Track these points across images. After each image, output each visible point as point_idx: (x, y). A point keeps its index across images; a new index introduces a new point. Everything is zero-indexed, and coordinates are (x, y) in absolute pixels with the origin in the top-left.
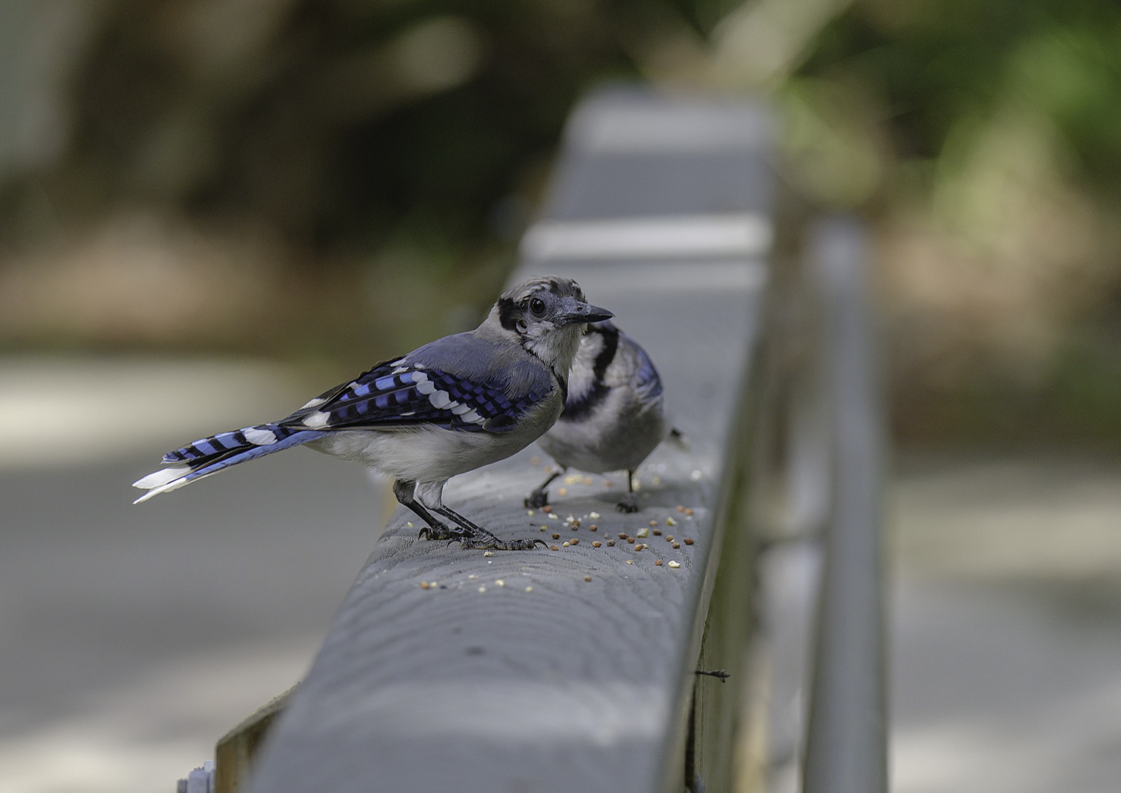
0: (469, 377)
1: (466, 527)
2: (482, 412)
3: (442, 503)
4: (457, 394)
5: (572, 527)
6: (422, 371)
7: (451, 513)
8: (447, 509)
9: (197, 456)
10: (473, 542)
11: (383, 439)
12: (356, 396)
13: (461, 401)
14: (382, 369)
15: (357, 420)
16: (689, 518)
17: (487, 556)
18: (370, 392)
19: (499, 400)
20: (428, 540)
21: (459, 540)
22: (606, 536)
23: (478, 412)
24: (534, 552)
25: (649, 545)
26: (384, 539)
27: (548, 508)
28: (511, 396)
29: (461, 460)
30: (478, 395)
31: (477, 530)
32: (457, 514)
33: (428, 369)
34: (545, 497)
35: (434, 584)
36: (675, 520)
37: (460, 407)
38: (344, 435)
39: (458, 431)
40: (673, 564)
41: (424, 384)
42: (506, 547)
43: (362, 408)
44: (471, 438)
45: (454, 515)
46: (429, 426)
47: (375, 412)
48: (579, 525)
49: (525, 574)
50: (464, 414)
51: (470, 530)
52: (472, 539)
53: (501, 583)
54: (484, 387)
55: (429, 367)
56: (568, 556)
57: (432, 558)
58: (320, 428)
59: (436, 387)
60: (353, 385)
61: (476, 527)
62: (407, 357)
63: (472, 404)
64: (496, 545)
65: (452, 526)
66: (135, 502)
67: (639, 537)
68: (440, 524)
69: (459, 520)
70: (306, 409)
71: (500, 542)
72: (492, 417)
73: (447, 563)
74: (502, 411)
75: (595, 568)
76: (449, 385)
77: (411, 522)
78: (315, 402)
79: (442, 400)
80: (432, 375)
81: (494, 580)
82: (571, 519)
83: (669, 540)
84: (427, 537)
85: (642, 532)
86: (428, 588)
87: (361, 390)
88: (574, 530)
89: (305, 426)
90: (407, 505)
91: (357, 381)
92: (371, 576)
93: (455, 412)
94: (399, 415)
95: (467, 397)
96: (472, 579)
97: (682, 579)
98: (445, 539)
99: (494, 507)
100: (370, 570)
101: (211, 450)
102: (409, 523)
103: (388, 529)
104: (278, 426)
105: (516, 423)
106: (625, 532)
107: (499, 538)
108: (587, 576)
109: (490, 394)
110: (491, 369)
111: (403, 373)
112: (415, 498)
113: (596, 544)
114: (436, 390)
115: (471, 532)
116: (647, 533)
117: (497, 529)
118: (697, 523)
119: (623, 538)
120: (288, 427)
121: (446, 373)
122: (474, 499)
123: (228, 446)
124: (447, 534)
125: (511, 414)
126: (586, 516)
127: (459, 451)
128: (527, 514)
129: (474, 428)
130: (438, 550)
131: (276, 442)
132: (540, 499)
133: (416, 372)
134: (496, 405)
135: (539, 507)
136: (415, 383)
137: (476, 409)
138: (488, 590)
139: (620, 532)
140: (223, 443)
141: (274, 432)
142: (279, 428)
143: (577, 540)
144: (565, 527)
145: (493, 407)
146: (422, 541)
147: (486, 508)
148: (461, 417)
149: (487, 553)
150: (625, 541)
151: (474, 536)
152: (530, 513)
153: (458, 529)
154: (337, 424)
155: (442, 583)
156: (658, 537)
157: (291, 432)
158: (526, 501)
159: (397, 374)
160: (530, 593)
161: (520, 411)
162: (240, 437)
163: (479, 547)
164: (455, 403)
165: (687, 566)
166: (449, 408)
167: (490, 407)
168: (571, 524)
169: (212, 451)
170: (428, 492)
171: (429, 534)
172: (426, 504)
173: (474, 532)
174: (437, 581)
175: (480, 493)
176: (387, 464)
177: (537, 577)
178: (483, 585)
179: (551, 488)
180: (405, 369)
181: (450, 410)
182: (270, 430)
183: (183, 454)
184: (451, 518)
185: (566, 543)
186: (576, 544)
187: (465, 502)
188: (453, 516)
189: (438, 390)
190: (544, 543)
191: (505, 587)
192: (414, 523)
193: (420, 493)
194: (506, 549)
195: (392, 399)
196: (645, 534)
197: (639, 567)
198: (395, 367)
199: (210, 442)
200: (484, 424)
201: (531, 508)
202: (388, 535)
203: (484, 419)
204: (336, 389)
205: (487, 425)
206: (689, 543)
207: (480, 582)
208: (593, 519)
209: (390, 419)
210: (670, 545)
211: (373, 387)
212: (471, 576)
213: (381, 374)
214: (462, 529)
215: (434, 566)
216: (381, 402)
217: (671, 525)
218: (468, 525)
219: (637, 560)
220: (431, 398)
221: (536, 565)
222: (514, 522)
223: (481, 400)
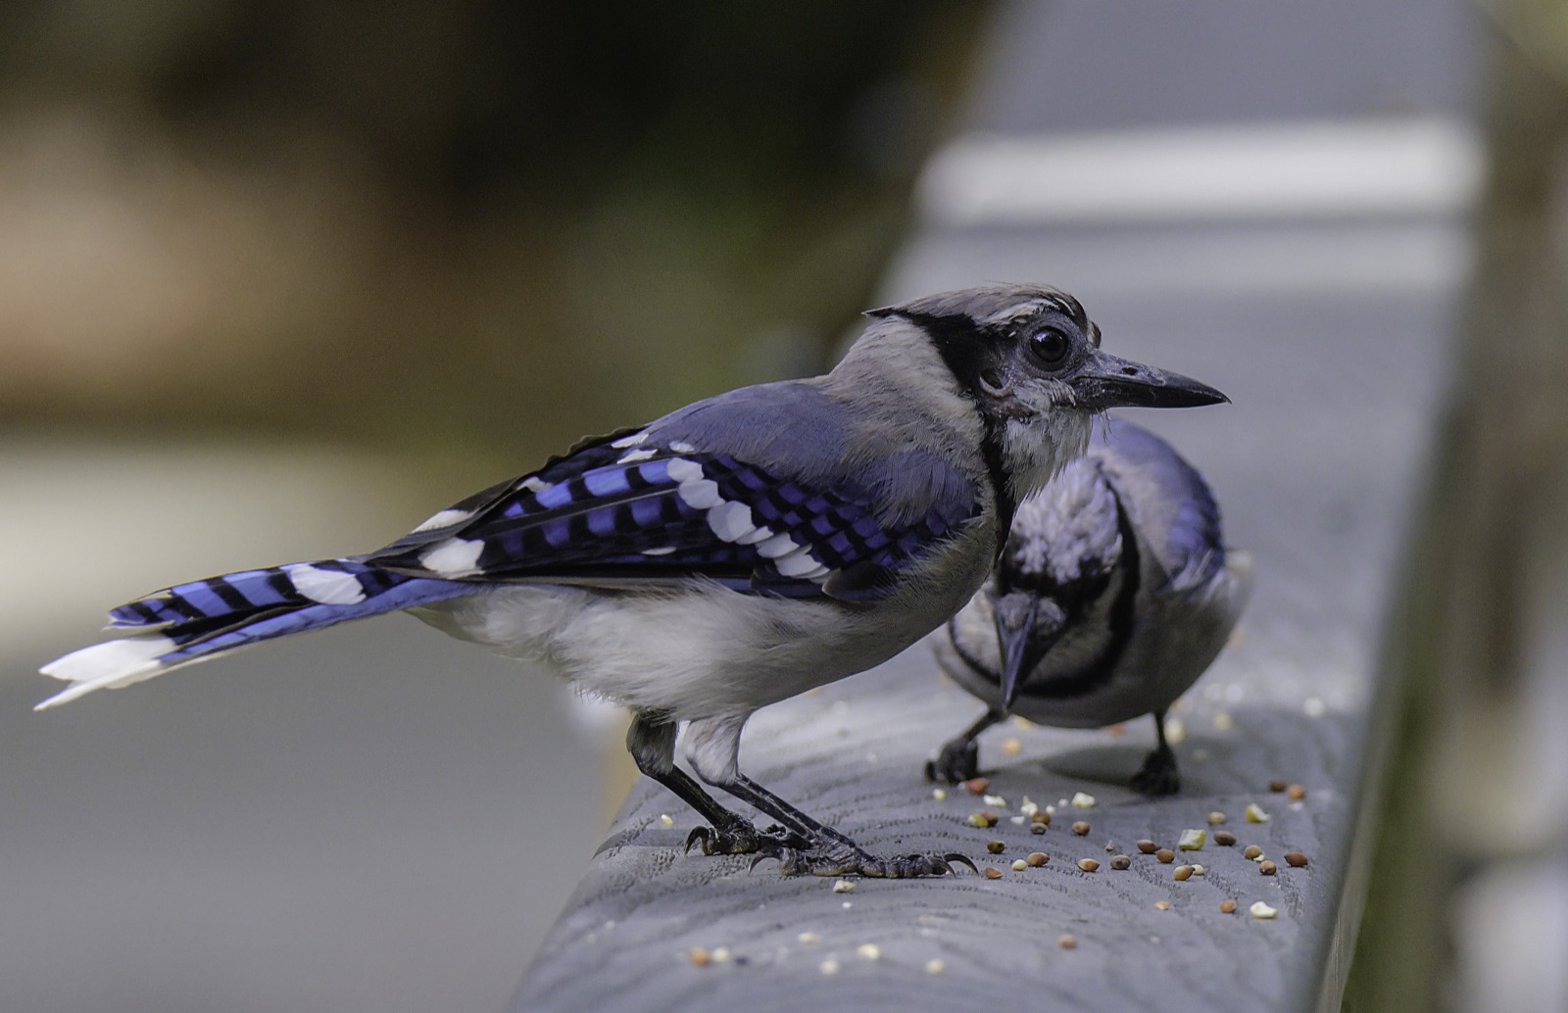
0: (797, 474)
1: (793, 825)
2: (823, 552)
3: (739, 772)
4: (771, 512)
5: (1034, 825)
6: (689, 457)
7: (760, 795)
8: (752, 785)
9: (187, 615)
10: (808, 858)
11: (600, 613)
12: (539, 507)
13: (778, 528)
14: (595, 452)
15: (545, 562)
16: (1297, 806)
17: (840, 892)
18: (574, 499)
19: (861, 528)
20: (707, 854)
21: (777, 856)
22: (1109, 847)
23: (816, 555)
24: (946, 882)
25: (1208, 867)
26: (607, 853)
27: (977, 784)
28: (888, 520)
29: (776, 664)
30: (814, 516)
31: (819, 832)
32: (773, 797)
33: (704, 454)
34: (972, 756)
35: (720, 955)
36: (1266, 811)
37: (775, 540)
38: (514, 595)
39: (767, 596)
40: (1261, 909)
41: (696, 488)
42: (884, 871)
43: (557, 534)
44: (797, 613)
45: (767, 798)
46: (704, 583)
47: (588, 543)
48: (1047, 822)
49: (926, 932)
50: (782, 558)
51: (803, 831)
52: (808, 853)
53: (871, 951)
54: (828, 497)
55: (704, 451)
56: (1022, 891)
57: (717, 895)
58: (460, 575)
59: (722, 493)
60: (532, 483)
61: (815, 826)
62: (650, 429)
63: (804, 535)
64: (860, 867)
65: (762, 822)
66: (41, 706)
67: (1184, 849)
68: (734, 819)
69: (777, 808)
70: (427, 532)
71: (870, 859)
72: (845, 567)
73: (749, 906)
74: (865, 553)
75: (1084, 917)
76: (751, 491)
77: (669, 814)
78: (447, 518)
79: (736, 523)
80: (713, 467)
81: (855, 945)
82: (1030, 808)
83: (1251, 857)
84: (705, 849)
85: (1190, 837)
86: (707, 963)
87: (552, 494)
88: (1037, 832)
89: (424, 569)
90: (661, 777)
91: (541, 474)
92: (578, 935)
93: (763, 552)
94: (640, 554)
95: (792, 518)
96: (809, 943)
97: (1280, 943)
98: (744, 853)
99: (856, 780)
100: (578, 922)
101: (217, 606)
102: (664, 817)
103: (618, 830)
104: (367, 564)
105: (895, 582)
106: (1152, 838)
107: (867, 850)
108: (1067, 938)
109: (842, 512)
110: (846, 462)
111: (645, 461)
112: (679, 761)
113: (1087, 864)
114: (721, 501)
115: (804, 837)
116: (1202, 840)
117: (863, 830)
118: (1315, 819)
119: (1148, 850)
120: (390, 569)
121: (744, 465)
122: (810, 762)
123: (256, 600)
124: (751, 841)
125: (886, 560)
126: (1063, 802)
127: (771, 642)
128: (931, 797)
129: (802, 589)
130: (728, 878)
131: (365, 600)
132: (961, 762)
133: (676, 460)
134: (857, 541)
135: (958, 781)
136: (675, 484)
137: (809, 548)
138: (844, 967)
139: (1140, 838)
140: (246, 592)
141: (359, 577)
142: (366, 569)
143: (1045, 855)
144: (1017, 826)
145: (848, 544)
146: (694, 858)
147: (839, 783)
148: (777, 563)
149: (840, 884)
150: (1152, 858)
151: (810, 846)
152: (939, 793)
153: (774, 829)
154: (498, 569)
155: (742, 951)
156: (1227, 848)
157: (395, 579)
158: (930, 769)
159: (632, 463)
160: (940, 974)
161: (904, 555)
162: (280, 581)
163: (823, 870)
164: (765, 532)
165: (1293, 915)
166: (750, 542)
167: (840, 544)
168: (1029, 819)
169: (220, 607)
170: (710, 744)
171: (710, 842)
172: (705, 774)
173: (811, 837)
174: (729, 946)
175: (824, 749)
176: (607, 669)
177: (953, 938)
178: (832, 955)
179: (984, 740)
180: (648, 454)
181: (753, 547)
182: (350, 572)
183: (155, 609)
184: (761, 805)
185: (1019, 863)
186: (1041, 863)
187: (791, 768)
188: (764, 801)
189: (727, 499)
190: (969, 863)
191: (881, 960)
192: (675, 818)
193: (690, 749)
194: (884, 877)
195: (624, 516)
196: (1197, 841)
197: (1183, 915)
198: (623, 449)
199: (215, 590)
200: (825, 583)
201: (941, 784)
202: (618, 842)
203: (826, 570)
204: (492, 490)
205: (832, 586)
206: (1297, 863)
207: (825, 950)
208: (1079, 807)
209: (621, 560)
210: (1255, 867)
211: (579, 490)
212: (805, 937)
213: (594, 464)
214: (783, 830)
215: (721, 914)
216: (601, 522)
217: (1257, 821)
218: (798, 820)
219: (1180, 900)
220: (712, 520)
221: (951, 911)
222: (902, 814)
223: (822, 526)
